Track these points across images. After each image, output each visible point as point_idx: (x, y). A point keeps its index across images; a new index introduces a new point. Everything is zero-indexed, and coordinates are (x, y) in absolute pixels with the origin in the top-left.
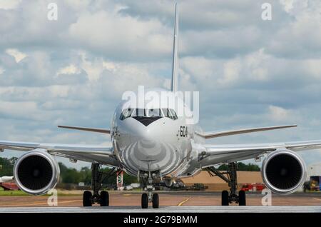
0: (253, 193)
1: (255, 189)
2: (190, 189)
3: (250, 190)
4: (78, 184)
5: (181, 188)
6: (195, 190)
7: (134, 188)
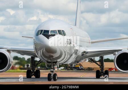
0: (113, 71)
1: (114, 70)
2: (86, 70)
3: (112, 71)
4: (38, 67)
5: (82, 69)
6: (88, 70)
7: (62, 69)
